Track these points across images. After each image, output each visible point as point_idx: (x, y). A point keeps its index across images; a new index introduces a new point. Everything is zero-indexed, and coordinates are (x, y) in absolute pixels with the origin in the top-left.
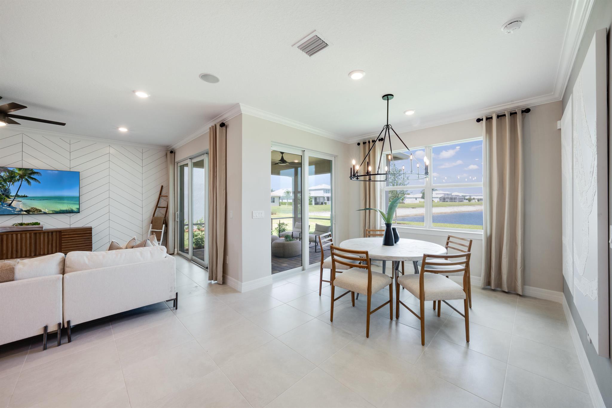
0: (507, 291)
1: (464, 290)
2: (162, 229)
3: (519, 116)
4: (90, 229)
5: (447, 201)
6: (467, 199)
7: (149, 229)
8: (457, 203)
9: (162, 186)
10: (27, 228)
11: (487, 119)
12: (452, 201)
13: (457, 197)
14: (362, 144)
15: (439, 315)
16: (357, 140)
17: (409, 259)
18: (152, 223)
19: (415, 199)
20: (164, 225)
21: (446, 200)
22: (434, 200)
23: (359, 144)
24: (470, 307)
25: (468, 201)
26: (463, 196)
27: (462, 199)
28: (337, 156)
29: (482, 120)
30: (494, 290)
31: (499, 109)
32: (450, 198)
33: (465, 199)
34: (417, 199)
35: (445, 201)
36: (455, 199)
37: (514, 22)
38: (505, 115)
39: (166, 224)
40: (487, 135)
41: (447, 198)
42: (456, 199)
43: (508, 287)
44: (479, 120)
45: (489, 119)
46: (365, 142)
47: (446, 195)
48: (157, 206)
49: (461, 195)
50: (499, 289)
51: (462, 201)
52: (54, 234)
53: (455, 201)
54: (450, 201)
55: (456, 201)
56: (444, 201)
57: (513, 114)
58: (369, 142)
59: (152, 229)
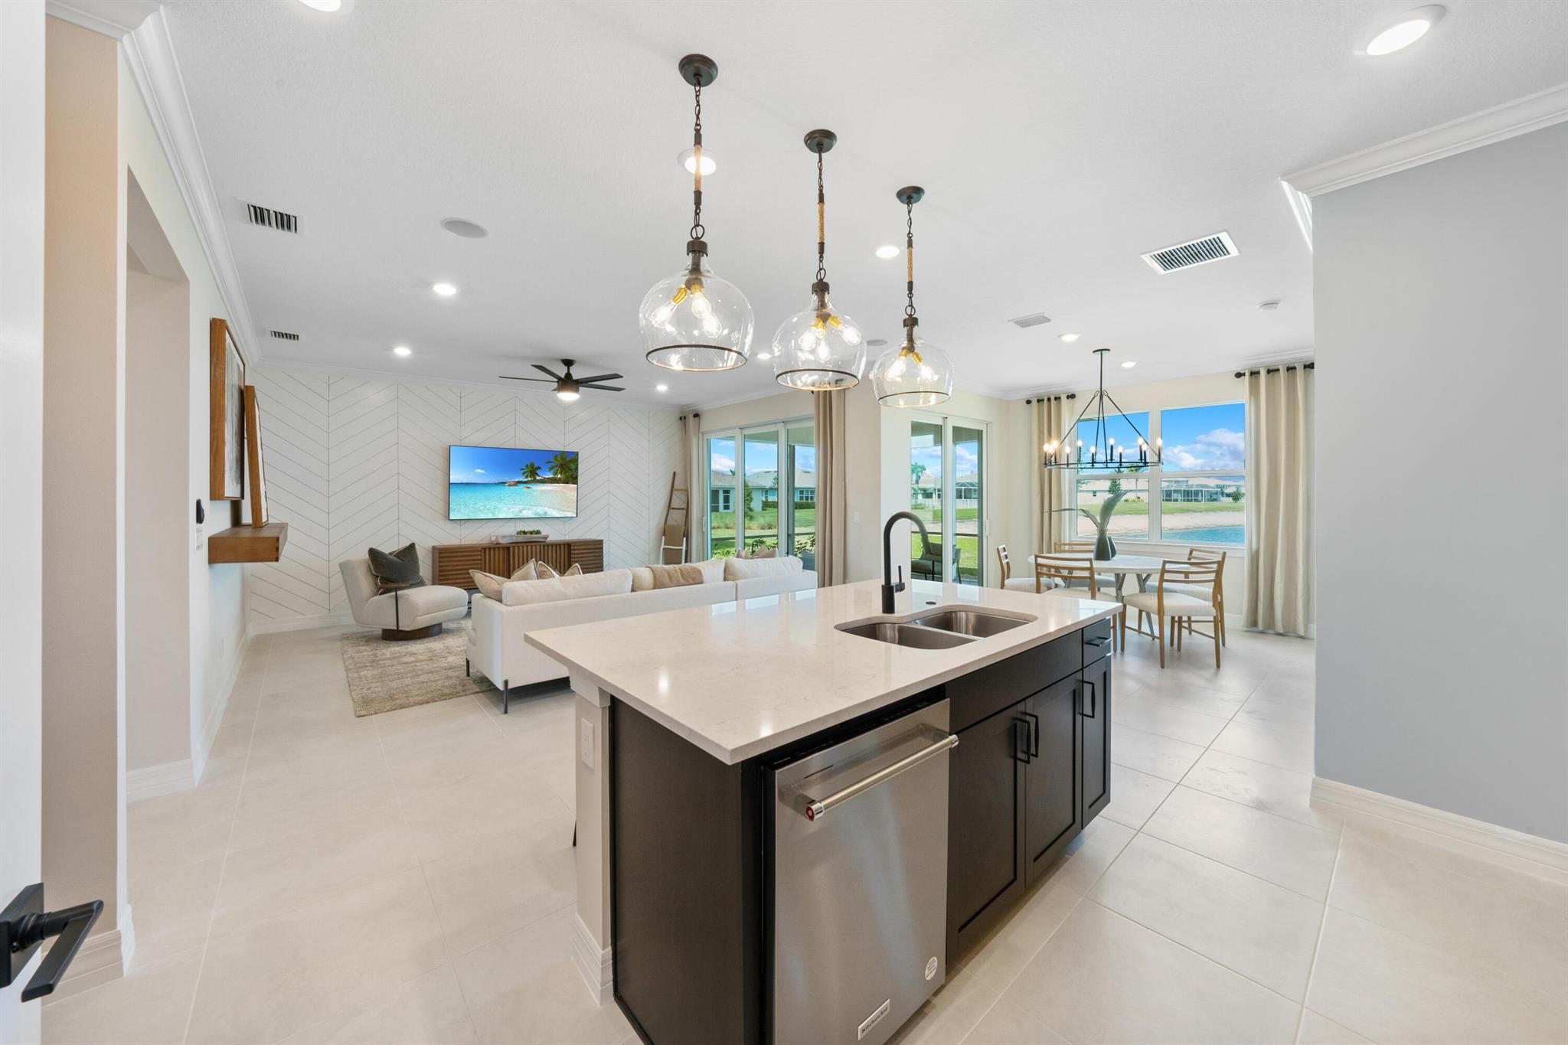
0: (1281, 631)
1: (1214, 606)
2: (682, 546)
3: (1300, 371)
4: (600, 542)
5: (1176, 500)
6: (1228, 495)
7: (660, 546)
8: (1202, 505)
9: (675, 473)
10: (531, 538)
11: (1252, 374)
12: (1188, 501)
13: (1204, 489)
14: (1034, 401)
15: (1179, 649)
16: (1026, 395)
17: (1132, 571)
18: (664, 533)
19: (1092, 494)
20: (685, 539)
21: (1174, 496)
22: (1141, 498)
23: (1029, 402)
24: (1224, 645)
25: (1231, 498)
26: (1218, 486)
27: (1216, 493)
28: (990, 423)
29: (1244, 374)
30: (1262, 632)
31: (1272, 360)
32: (1184, 491)
33: (1222, 494)
34: (1097, 494)
35: (1170, 500)
36: (1196, 493)
37: (1270, 304)
38: (1278, 370)
39: (687, 534)
40: (1252, 398)
41: (1175, 491)
42: (1200, 494)
43: (1284, 626)
44: (1239, 375)
45: (1254, 374)
46: (1040, 398)
47: (1173, 483)
48: (669, 508)
49: (1212, 486)
50: (1271, 631)
51: (1215, 500)
52: (562, 547)
53: (1196, 500)
54: (1184, 500)
55: (1200, 498)
56: (1167, 500)
57: (1291, 369)
58: (1049, 399)
59: (665, 545)
